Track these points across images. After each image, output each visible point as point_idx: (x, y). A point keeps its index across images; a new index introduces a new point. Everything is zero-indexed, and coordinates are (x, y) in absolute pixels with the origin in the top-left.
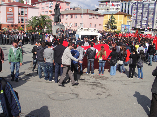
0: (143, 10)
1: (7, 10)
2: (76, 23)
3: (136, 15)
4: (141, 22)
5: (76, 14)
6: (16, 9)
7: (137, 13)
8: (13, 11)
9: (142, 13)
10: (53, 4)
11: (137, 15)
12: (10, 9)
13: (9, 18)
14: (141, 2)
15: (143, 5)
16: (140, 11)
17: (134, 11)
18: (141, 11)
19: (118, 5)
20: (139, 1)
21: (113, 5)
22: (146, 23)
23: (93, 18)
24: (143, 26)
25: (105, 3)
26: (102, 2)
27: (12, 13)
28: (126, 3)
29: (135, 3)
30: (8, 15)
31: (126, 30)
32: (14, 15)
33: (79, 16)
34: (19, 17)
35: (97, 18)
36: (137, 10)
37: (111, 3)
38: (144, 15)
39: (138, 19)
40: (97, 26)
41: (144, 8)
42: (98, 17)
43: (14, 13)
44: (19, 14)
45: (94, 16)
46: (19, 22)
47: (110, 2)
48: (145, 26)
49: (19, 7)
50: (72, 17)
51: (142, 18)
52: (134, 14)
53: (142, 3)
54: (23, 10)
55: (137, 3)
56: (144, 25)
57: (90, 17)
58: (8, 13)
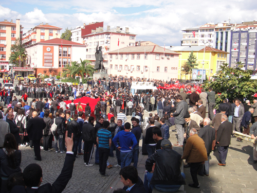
0: (248, 42)
1: (45, 50)
2: (139, 66)
3: (237, 50)
4: (246, 60)
5: (139, 54)
6: (56, 49)
7: (239, 48)
8: (52, 51)
9: (247, 48)
10: (110, 38)
11: (239, 51)
12: (48, 49)
13: (47, 61)
14: (245, 30)
15: (248, 35)
16: (244, 44)
17: (235, 45)
18: (246, 44)
19: (210, 35)
20: (242, 29)
21: (203, 36)
22: (253, 63)
23: (162, 58)
24: (250, 67)
25: (192, 33)
26: (187, 31)
27: (51, 54)
28: (222, 33)
29: (237, 32)
30: (45, 57)
31: (199, 77)
32: (53, 56)
33: (142, 56)
34: (59, 58)
35: (168, 59)
36: (239, 42)
37: (200, 33)
38: (250, 51)
39: (241, 56)
40: (169, 69)
41: (250, 40)
42: (170, 57)
43: (53, 54)
44: (60, 55)
45: (164, 56)
46: (60, 66)
47: (199, 31)
48: (252, 67)
49: (59, 45)
50: (133, 57)
51: (247, 55)
52: (235, 49)
53: (247, 32)
54: (65, 49)
55: (239, 32)
56: (250, 65)
57: (158, 57)
58: (45, 54)
